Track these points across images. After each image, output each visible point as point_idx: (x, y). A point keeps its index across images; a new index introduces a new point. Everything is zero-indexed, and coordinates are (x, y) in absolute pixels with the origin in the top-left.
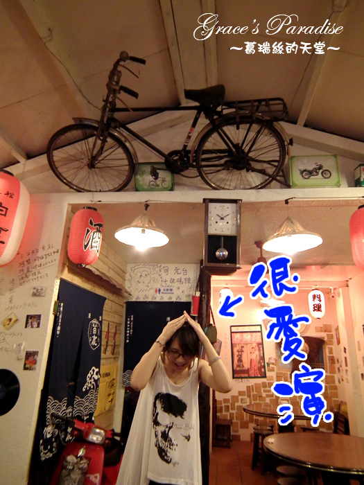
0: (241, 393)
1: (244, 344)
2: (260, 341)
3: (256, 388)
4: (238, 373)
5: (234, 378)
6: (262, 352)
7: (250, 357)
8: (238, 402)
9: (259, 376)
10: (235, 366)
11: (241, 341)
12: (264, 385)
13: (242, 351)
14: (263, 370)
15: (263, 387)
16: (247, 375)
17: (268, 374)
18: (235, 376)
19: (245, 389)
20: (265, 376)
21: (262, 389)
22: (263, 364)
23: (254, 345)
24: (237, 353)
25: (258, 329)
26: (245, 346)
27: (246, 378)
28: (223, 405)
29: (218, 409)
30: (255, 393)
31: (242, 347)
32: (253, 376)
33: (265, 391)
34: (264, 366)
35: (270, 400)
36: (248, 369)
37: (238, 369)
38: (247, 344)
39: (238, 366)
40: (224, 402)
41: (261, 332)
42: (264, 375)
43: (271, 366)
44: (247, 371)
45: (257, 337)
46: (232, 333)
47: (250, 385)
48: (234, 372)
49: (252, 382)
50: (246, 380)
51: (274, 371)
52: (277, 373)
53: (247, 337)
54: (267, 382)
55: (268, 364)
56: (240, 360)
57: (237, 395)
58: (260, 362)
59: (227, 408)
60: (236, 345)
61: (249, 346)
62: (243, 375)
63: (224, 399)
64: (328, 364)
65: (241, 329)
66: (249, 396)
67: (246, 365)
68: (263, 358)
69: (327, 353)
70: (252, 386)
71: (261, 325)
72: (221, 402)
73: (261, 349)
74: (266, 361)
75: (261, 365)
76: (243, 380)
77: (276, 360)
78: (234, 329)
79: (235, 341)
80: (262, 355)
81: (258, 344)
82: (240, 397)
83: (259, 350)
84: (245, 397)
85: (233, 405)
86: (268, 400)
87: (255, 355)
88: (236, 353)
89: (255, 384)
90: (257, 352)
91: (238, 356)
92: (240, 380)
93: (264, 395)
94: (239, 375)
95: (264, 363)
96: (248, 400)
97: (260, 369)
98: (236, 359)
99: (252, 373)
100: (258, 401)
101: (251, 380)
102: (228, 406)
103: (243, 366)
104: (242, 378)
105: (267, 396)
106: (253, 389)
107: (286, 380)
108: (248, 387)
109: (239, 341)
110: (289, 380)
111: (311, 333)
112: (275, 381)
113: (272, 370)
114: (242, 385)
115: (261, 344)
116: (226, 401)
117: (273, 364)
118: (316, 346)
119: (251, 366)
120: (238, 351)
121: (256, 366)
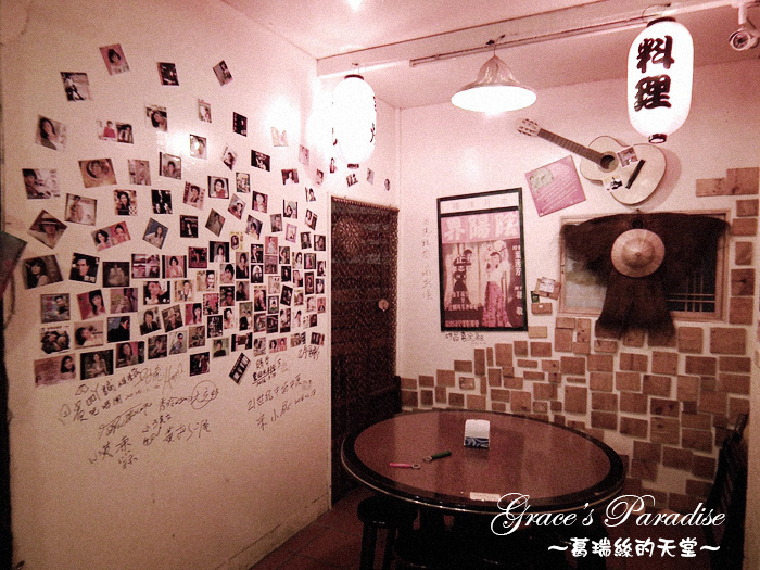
0: (459, 366)
1: (472, 244)
2: (516, 234)
3: (498, 355)
4: (454, 318)
5: (444, 328)
6: (518, 263)
7: (485, 278)
8: (452, 384)
9: (508, 325)
10: (448, 300)
11: (463, 236)
12: (521, 348)
13: (466, 263)
14: (519, 311)
15: (517, 353)
16: (476, 323)
17: (533, 321)
18: (447, 325)
19: (470, 357)
20: (522, 326)
21: (515, 359)
22: (519, 295)
23: (499, 245)
24: (454, 269)
25: (512, 200)
26: (474, 251)
27: (473, 329)
28: (419, 389)
29: (405, 398)
30: (495, 367)
31: (467, 252)
32: (492, 324)
33: (521, 364)
34: (523, 303)
35: (535, 386)
36: (480, 309)
37: (455, 307)
38: (479, 244)
39: (456, 300)
40: (421, 384)
41: (518, 209)
42: (520, 323)
43: (543, 300)
44: (478, 313)
45: (507, 225)
46: (440, 216)
47: (484, 347)
48: (445, 313)
49: (491, 340)
50: (474, 334)
51: (549, 313)
52: (557, 319)
53: (479, 227)
54: (529, 341)
55: (536, 297)
56: (460, 286)
57: (452, 369)
58: (512, 291)
59: (428, 398)
60: (450, 246)
61: (484, 248)
62: (466, 323)
63: (420, 377)
64: (728, 295)
65: (464, 205)
66: (480, 373)
67: (476, 298)
68: (521, 280)
69: (728, 262)
70: (490, 350)
71: (519, 190)
72: (412, 382)
73: (518, 255)
74: (531, 286)
75: (515, 299)
76: (466, 334)
77: (558, 286)
78: (447, 207)
79: (448, 237)
80: (518, 272)
81: (511, 243)
82: (458, 375)
83: (512, 260)
84: (471, 375)
85: (441, 392)
86: (528, 386)
87: (501, 273)
88: (450, 269)
89: (498, 346)
90: (506, 266)
91: (455, 275)
92: (459, 334)
93: (519, 372)
94: (457, 324)
95: (524, 290)
96: (478, 381)
97: (511, 307)
98: (450, 282)
99: (490, 318)
100: (502, 388)
101: (485, 335)
102: (431, 392)
103: (467, 301)
104: (463, 329)
105: (527, 375)
106: (490, 358)
107: (584, 339)
108: (479, 353)
109: (458, 238)
110: (593, 338)
111: (682, 200)
112: (551, 339)
113: (546, 311)
114: (464, 346)
115: (517, 244)
116: (425, 381)
117: (548, 295)
118: (696, 238)
119: (487, 299)
120: (455, 264)
121: (501, 298)
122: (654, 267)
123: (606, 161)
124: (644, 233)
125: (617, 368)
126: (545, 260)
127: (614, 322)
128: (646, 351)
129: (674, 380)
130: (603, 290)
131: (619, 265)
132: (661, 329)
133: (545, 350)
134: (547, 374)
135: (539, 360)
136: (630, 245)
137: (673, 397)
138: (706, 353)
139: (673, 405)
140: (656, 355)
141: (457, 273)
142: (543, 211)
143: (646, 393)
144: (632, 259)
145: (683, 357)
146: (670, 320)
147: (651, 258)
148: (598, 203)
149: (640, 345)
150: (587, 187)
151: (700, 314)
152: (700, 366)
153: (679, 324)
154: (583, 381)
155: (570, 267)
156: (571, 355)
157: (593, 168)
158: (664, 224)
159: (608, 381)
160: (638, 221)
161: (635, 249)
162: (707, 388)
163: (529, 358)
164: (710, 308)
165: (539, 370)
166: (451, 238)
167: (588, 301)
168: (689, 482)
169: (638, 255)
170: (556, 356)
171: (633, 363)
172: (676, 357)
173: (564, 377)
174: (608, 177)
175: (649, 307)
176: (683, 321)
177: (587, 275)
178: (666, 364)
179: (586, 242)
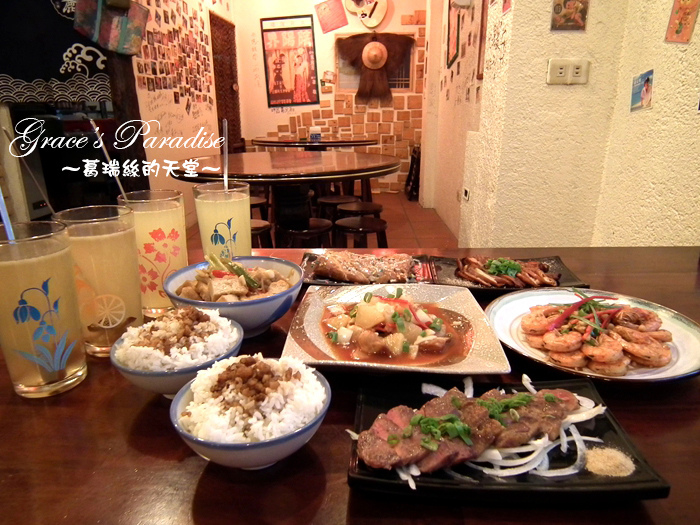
0: (281, 128)
1: (284, 50)
2: (310, 45)
3: (304, 119)
4: (277, 98)
5: (270, 106)
6: (313, 62)
7: (293, 72)
9: (309, 101)
10: (271, 87)
11: (279, 45)
12: (316, 115)
13: (281, 63)
14: (314, 92)
15: (315, 118)
16: (290, 101)
17: (323, 97)
18: (272, 104)
19: (287, 122)
20: (316, 101)
21: (313, 121)
22: (314, 82)
23: (301, 51)
24: (274, 67)
25: (307, 22)
26: (286, 55)
27: (288, 105)
30: (302, 127)
31: (282, 55)
32: (299, 101)
33: (317, 124)
34: (316, 87)
35: (325, 135)
36: (292, 92)
37: (276, 92)
38: (289, 50)
39: (276, 87)
41: (311, 28)
42: (315, 99)
43: (327, 85)
44: (290, 95)
45: (305, 38)
46: (263, 31)
47: (295, 115)
48: (270, 96)
49: (299, 111)
50: (289, 108)
51: (330, 92)
52: (335, 96)
53: (288, 39)
54: (321, 109)
55: (323, 82)
56: (279, 78)
57: (276, 131)
58: (309, 80)
60: (271, 52)
61: (292, 53)
62: (283, 101)
64: (415, 79)
65: (278, 24)
66: (294, 132)
67: (289, 85)
68: (314, 73)
69: (415, 61)
70: (299, 117)
71: (311, 16)
73: (312, 57)
74: (320, 76)
76: (284, 108)
77: (335, 76)
78: (267, 25)
79: (269, 45)
80: (313, 68)
81: (308, 49)
82: (280, 134)
83: (309, 60)
84: (289, 133)
87: (303, 69)
88: (272, 67)
89: (303, 114)
90: (305, 64)
91: (275, 71)
92: (280, 109)
94: (279, 102)
95: (317, 79)
97: (309, 90)
98: (272, 76)
99: (297, 98)
101: (296, 108)
103: (284, 87)
104: (282, 105)
106: (299, 122)
107: (349, 106)
108: (292, 119)
109: (275, 46)
110: (354, 105)
111: (395, 27)
112: (332, 108)
113: (329, 91)
114: (283, 116)
115: (312, 50)
117: (330, 82)
118: (401, 48)
119: (295, 85)
120: (274, 63)
121: (304, 85)
122: (383, 63)
124: (378, 44)
125: (366, 122)
126: (327, 60)
127: (365, 95)
128: (379, 110)
129: (392, 124)
130: (358, 78)
131: (367, 63)
132: (385, 97)
133: (329, 114)
134: (331, 128)
135: (326, 120)
136: (372, 51)
137: (392, 134)
138: (406, 109)
139: (391, 138)
140: (384, 112)
141: (276, 69)
142: (325, 30)
143: (380, 133)
144: (373, 58)
145: (396, 112)
146: (390, 92)
147: (381, 58)
148: (353, 27)
149: (376, 108)
150: (348, 16)
151: (403, 89)
152: (403, 116)
153: (394, 95)
154: (350, 130)
155: (341, 65)
156: (343, 116)
157: (352, 5)
158: (387, 39)
159: (362, 128)
160: (375, 37)
161: (373, 53)
162: (406, 127)
163: (321, 120)
164: (407, 86)
165: (327, 126)
166: (271, 46)
167: (351, 85)
168: (399, 176)
169: (376, 56)
170: (335, 117)
171: (373, 118)
172: (392, 112)
173: (340, 129)
174: (359, 10)
175: (380, 86)
176: (396, 93)
177: (350, 69)
178: (388, 117)
179: (349, 49)
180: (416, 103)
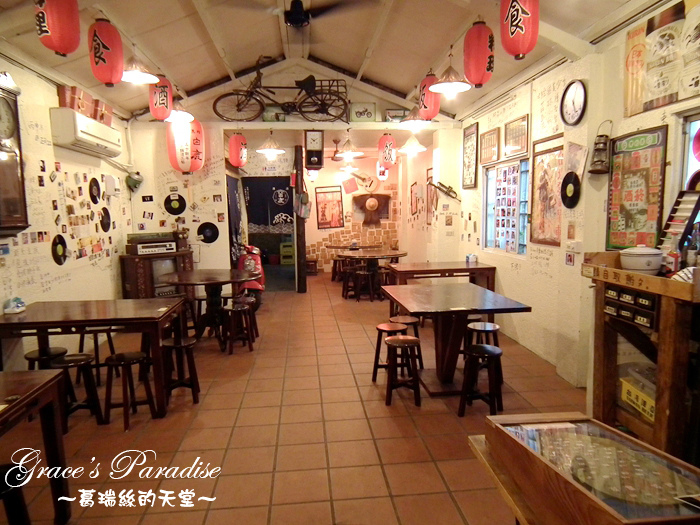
0: (324, 240)
2: (340, 199)
3: (336, 235)
4: (321, 225)
7: (331, 213)
8: (322, 246)
9: (339, 226)
11: (324, 199)
12: (342, 233)
13: (325, 208)
18: (320, 227)
19: (327, 236)
21: (341, 236)
23: (335, 202)
25: (338, 189)
28: (312, 249)
30: (335, 238)
31: (325, 204)
32: (334, 226)
33: (343, 237)
39: (322, 219)
41: (340, 191)
43: (348, 218)
44: (329, 223)
45: (337, 196)
46: (317, 193)
48: (318, 224)
49: (333, 231)
50: (328, 229)
51: (350, 221)
52: (352, 223)
53: (329, 196)
54: (345, 230)
55: (346, 217)
56: (324, 215)
57: (322, 241)
59: (314, 251)
62: (326, 226)
64: (392, 215)
65: (324, 190)
66: (331, 241)
67: (329, 219)
69: (391, 206)
70: (333, 234)
71: (340, 186)
74: (345, 214)
76: (326, 229)
77: (352, 214)
78: (318, 190)
79: (319, 199)
82: (323, 243)
84: (328, 242)
85: (318, 248)
87: (336, 211)
88: (320, 210)
89: (336, 232)
90: (337, 208)
92: (324, 230)
93: (342, 239)
94: (323, 227)
96: (330, 244)
97: (339, 221)
99: (333, 224)
100: (337, 244)
102: (315, 249)
103: (326, 219)
106: (333, 236)
107: (359, 228)
108: (330, 235)
110: (362, 228)
111: (381, 191)
112: (351, 229)
114: (325, 233)
115: (341, 201)
116: (313, 246)
117: (350, 216)
118: (384, 201)
119: (332, 218)
120: (322, 208)
121: (336, 218)
122: (376, 208)
123: (364, 180)
124: (373, 199)
125: (368, 235)
126: (348, 206)
127: (367, 223)
128: (374, 230)
129: (381, 236)
130: (364, 215)
131: (368, 208)
132: (377, 223)
133: (349, 232)
135: (347, 235)
136: (371, 203)
138: (388, 229)
140: (377, 231)
141: (322, 211)
142: (347, 192)
143: (375, 242)
144: (371, 206)
145: (383, 231)
146: (379, 221)
147: (375, 205)
148: (361, 191)
149: (373, 228)
150: (359, 187)
151: (386, 220)
152: (387, 233)
155: (355, 209)
156: (356, 233)
157: (360, 181)
158: (378, 197)
159: (366, 240)
160: (372, 196)
161: (372, 203)
162: (388, 238)
163: (345, 235)
164: (388, 218)
167: (360, 217)
169: (373, 205)
170: (352, 234)
171: (372, 233)
172: (381, 231)
174: (364, 184)
175: (375, 218)
176: (382, 222)
177: (358, 210)
178: (379, 233)
179: (360, 202)
180: (392, 226)
